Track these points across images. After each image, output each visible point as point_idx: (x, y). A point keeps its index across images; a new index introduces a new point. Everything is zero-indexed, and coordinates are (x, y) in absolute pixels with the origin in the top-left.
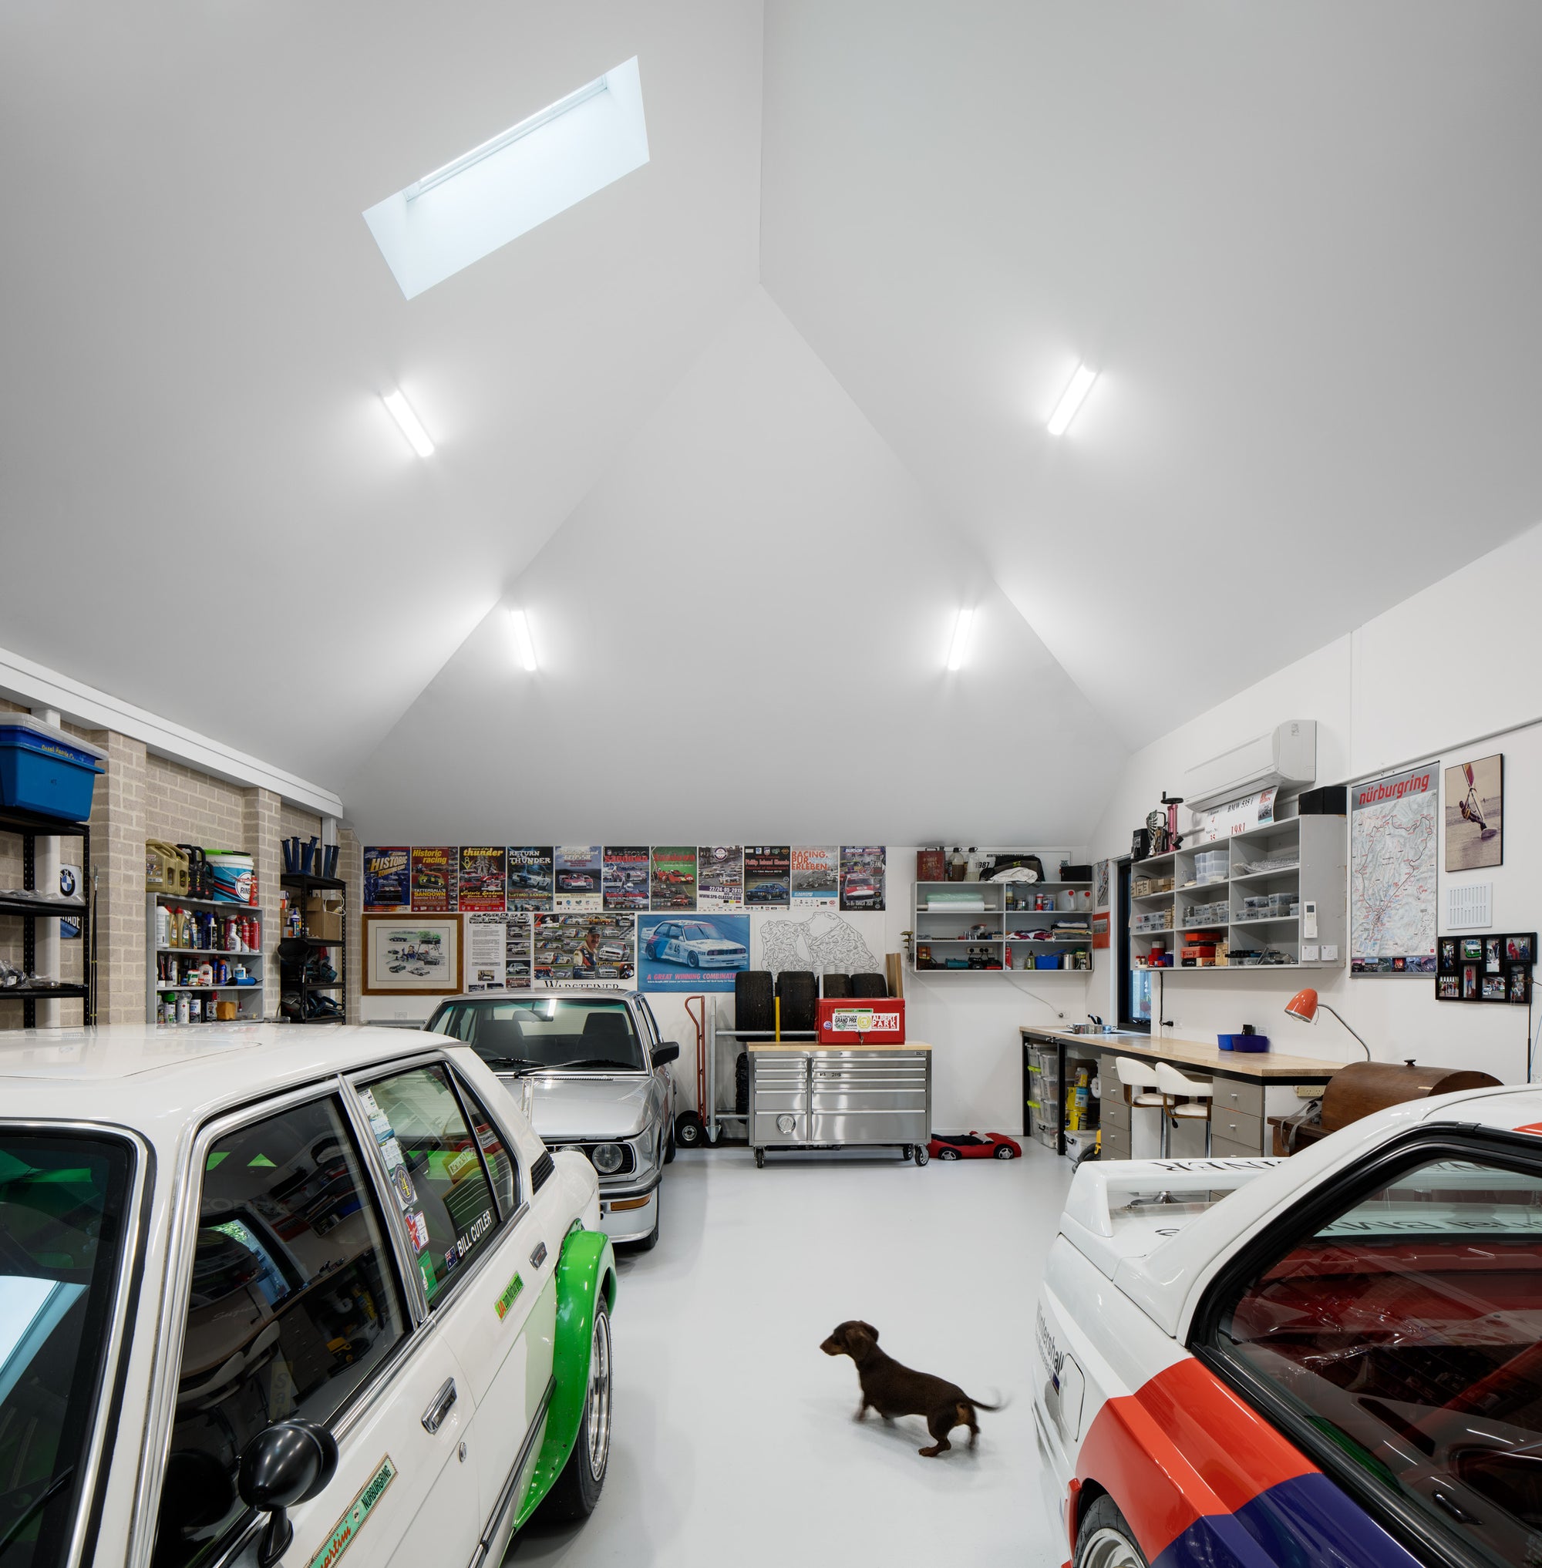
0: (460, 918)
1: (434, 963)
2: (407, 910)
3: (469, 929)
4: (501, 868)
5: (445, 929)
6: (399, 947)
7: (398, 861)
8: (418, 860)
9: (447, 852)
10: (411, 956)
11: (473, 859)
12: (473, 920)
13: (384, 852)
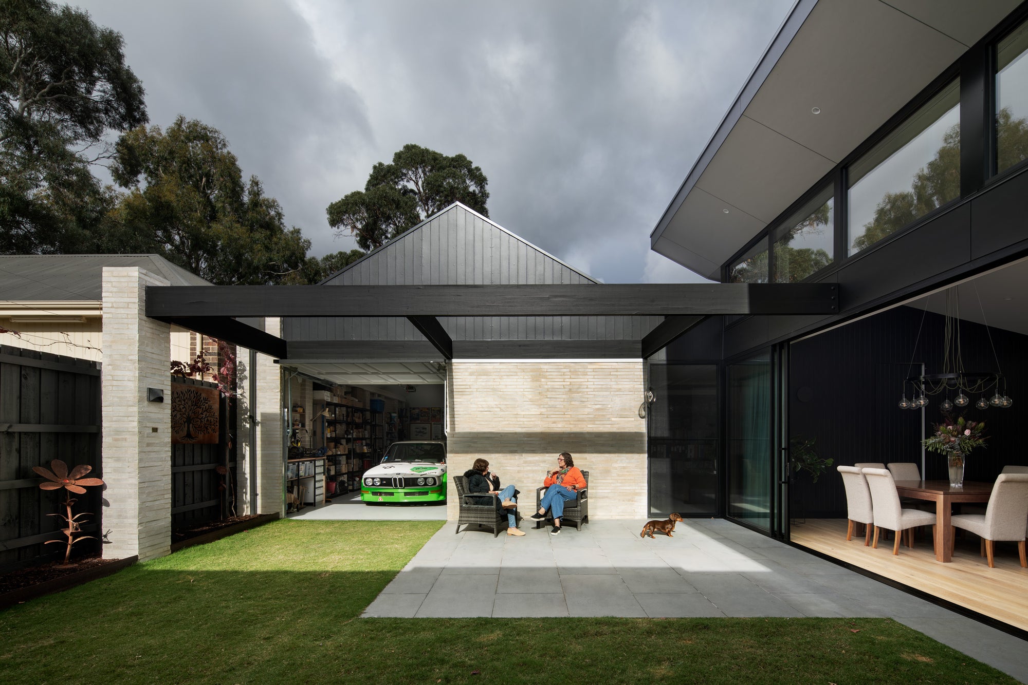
0: (431, 423)
1: (425, 433)
2: (419, 422)
3: (433, 426)
4: (440, 412)
5: (427, 426)
6: (417, 430)
7: (417, 411)
8: (421, 410)
9: (428, 409)
10: (420, 432)
11: (434, 410)
12: (434, 424)
13: (414, 409)
